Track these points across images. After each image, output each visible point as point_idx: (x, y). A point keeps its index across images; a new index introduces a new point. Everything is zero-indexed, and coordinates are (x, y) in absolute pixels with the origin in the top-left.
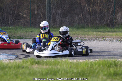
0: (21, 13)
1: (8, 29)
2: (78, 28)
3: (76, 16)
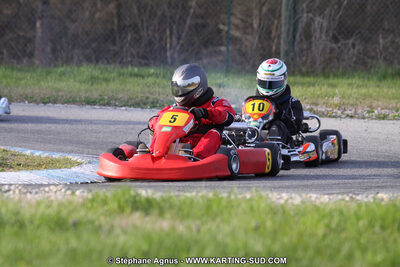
0: (224, 24)
1: (143, 77)
2: (384, 77)
3: (380, 36)
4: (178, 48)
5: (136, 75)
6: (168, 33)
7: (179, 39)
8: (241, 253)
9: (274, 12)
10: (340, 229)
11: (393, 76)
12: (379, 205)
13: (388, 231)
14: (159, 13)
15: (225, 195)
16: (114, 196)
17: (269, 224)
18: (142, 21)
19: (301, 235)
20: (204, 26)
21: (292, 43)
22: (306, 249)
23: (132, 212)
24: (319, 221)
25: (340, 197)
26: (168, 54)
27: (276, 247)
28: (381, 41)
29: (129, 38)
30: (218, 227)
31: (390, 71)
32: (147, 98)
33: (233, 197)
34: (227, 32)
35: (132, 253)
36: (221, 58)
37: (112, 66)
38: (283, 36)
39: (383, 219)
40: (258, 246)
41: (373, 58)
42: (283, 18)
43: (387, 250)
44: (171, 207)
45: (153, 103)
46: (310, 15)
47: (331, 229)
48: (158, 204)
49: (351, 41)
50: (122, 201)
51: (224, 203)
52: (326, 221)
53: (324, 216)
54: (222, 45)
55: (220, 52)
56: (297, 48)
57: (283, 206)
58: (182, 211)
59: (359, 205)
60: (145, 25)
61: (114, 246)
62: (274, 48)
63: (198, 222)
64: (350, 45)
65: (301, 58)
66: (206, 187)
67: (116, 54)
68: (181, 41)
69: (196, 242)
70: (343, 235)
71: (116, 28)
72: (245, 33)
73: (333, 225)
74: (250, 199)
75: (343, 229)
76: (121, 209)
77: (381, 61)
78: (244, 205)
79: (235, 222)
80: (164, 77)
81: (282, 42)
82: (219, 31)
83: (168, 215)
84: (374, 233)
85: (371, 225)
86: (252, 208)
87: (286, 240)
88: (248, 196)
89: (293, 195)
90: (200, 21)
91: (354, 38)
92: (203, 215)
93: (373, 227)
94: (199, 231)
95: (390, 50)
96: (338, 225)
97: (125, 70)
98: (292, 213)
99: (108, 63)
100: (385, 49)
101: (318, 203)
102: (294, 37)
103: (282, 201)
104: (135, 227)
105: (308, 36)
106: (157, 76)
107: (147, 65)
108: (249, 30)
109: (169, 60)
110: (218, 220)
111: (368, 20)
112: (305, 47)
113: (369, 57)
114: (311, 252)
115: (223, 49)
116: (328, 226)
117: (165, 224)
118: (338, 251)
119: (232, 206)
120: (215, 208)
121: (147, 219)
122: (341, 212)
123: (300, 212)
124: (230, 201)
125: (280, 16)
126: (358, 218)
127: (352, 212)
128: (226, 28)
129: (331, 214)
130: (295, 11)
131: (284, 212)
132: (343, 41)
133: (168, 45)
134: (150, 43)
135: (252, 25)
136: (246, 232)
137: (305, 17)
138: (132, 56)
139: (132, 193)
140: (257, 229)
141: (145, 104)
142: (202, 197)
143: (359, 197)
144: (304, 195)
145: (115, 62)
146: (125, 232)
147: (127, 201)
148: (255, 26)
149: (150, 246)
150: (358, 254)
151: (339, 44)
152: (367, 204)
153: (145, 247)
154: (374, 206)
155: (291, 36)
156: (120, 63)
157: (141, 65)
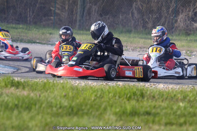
0: (53, 7)
1: (17, 29)
3: (121, 15)
4: (33, 17)
5: (14, 28)
6: (28, 10)
7: (33, 13)
8: (58, 106)
9: (75, 3)
10: (101, 97)
11: (125, 32)
12: (118, 87)
13: (122, 98)
14: (25, 1)
15: (52, 81)
16: (3, 80)
17: (70, 94)
18: (17, 4)
19: (84, 99)
20: (44, 8)
21: (82, 16)
22: (86, 105)
23: (11, 87)
24: (92, 93)
25: (101, 83)
26: (28, 19)
27: (74, 104)
28: (121, 17)
29: (11, 12)
30: (48, 94)
31: (124, 30)
32: (19, 38)
33: (55, 82)
34: (54, 11)
35: (10, 105)
36: (51, 22)
37: (4, 24)
38: (79, 13)
39: (119, 93)
40: (65, 103)
41: (117, 24)
42: (79, 6)
43: (121, 107)
44: (28, 85)
45: (21, 40)
46: (91, 4)
47: (97, 97)
48: (22, 84)
49: (108, 16)
50: (7, 82)
51: (51, 84)
52: (95, 94)
53: (94, 92)
54: (51, 16)
55: (51, 19)
56: (84, 19)
57: (77, 86)
58: (33, 88)
59: (110, 87)
60: (18, 6)
61: (3, 101)
62: (74, 18)
63: (40, 92)
64: (107, 18)
65: (86, 23)
66: (43, 77)
67: (5, 18)
68: (34, 14)
69: (39, 100)
70: (103, 100)
71: (5, 7)
72: (62, 11)
73: (98, 95)
74: (63, 83)
75: (103, 97)
76: (6, 86)
77: (120, 25)
78: (60, 85)
79: (56, 93)
80: (26, 29)
81: (78, 15)
82: (51, 10)
83: (26, 89)
84: (115, 99)
85: (114, 96)
86: (63, 87)
87: (78, 101)
88: (62, 82)
89: (81, 82)
90: (42, 5)
91: (109, 15)
92: (42, 89)
93: (116, 96)
94: (40, 96)
95: (125, 21)
96: (100, 95)
97: (9, 26)
98: (81, 90)
99: (2, 22)
100: (122, 20)
101: (92, 85)
102: (83, 14)
103: (76, 84)
104: (12, 93)
105: (89, 13)
106: (23, 29)
107: (19, 24)
108: (64, 10)
109: (28, 22)
110: (48, 91)
111: (115, 8)
112: (88, 18)
113: (115, 24)
114: (88, 107)
115: (52, 18)
116: (96, 96)
117: (25, 93)
118: (100, 106)
119: (55, 86)
120: (47, 86)
121: (18, 90)
122: (102, 90)
123: (84, 89)
124: (54, 84)
125: (77, 4)
126: (109, 93)
127: (106, 90)
128: (54, 9)
129: (97, 90)
130: (84, 3)
131: (77, 89)
132: (104, 16)
133: (28, 16)
134: (21, 14)
135: (65, 8)
136: (61, 97)
137: (88, 5)
138: (12, 19)
139: (11, 79)
140: (65, 96)
141: (17, 40)
142: (42, 81)
143: (109, 84)
144: (86, 82)
145: (4, 22)
146: (8, 96)
147: (9, 82)
148: (67, 8)
149: (19, 102)
150: (109, 108)
151: (103, 18)
152: (113, 87)
153: (16, 103)
154: (116, 87)
155: (82, 14)
156: (7, 22)
157: (16, 23)
